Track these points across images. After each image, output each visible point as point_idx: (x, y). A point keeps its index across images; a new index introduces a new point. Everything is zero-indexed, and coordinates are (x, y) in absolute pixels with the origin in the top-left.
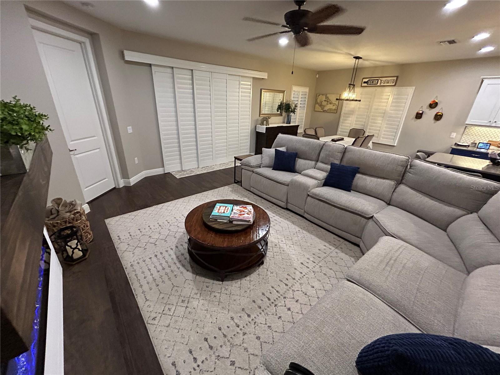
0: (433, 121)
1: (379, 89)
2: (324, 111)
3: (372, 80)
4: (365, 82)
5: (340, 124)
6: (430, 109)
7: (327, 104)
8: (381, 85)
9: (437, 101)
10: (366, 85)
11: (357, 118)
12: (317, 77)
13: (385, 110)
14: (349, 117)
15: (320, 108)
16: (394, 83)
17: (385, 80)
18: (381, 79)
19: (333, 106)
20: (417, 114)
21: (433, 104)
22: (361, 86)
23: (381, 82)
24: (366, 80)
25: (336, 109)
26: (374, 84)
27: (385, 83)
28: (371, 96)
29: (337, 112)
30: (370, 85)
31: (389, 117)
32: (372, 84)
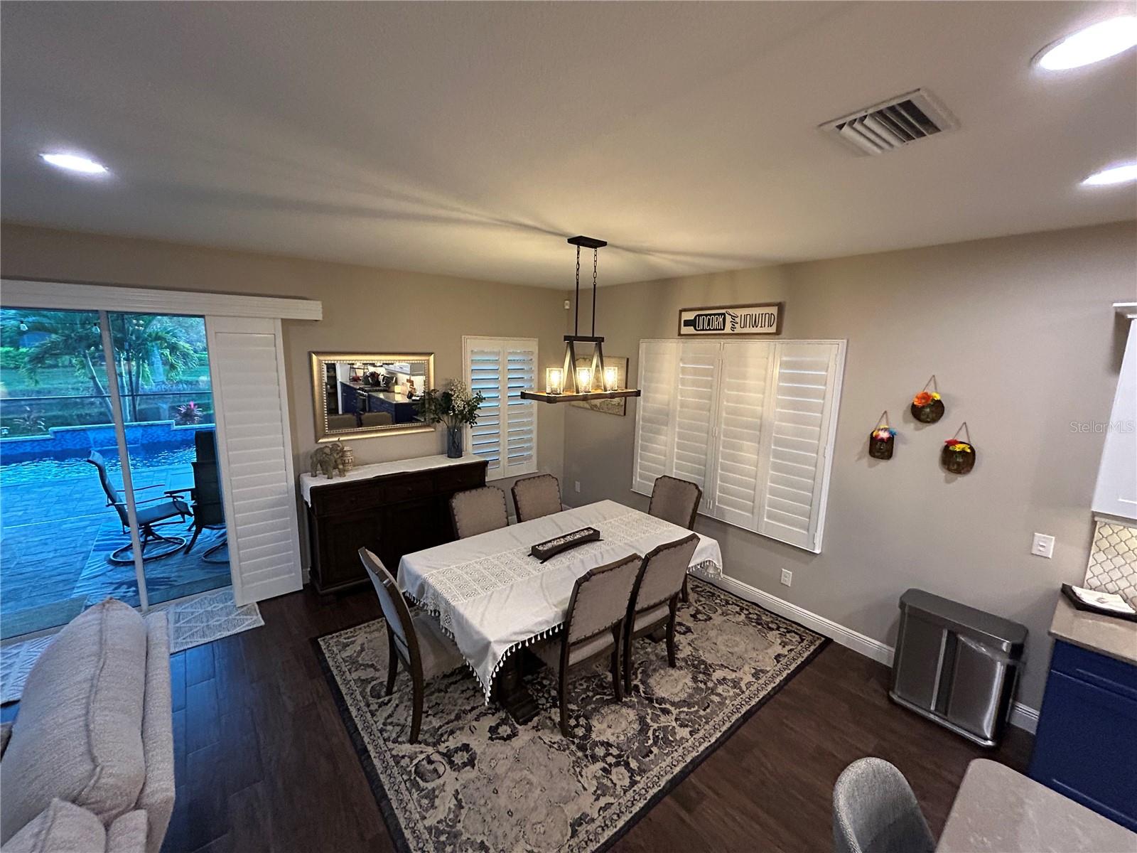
0: (941, 474)
1: (731, 345)
3: (706, 315)
4: (687, 323)
5: (639, 451)
6: (919, 424)
8: (736, 331)
9: (938, 397)
10: (690, 330)
11: (681, 436)
12: (567, 307)
13: (761, 419)
14: (658, 432)
16: (774, 326)
17: (746, 316)
18: (730, 311)
20: (874, 440)
21: (923, 407)
22: (680, 334)
23: (734, 323)
24: (689, 316)
25: (621, 404)
26: (714, 330)
27: (745, 326)
28: (712, 367)
29: (625, 414)
30: (703, 330)
31: (778, 442)
32: (710, 330)
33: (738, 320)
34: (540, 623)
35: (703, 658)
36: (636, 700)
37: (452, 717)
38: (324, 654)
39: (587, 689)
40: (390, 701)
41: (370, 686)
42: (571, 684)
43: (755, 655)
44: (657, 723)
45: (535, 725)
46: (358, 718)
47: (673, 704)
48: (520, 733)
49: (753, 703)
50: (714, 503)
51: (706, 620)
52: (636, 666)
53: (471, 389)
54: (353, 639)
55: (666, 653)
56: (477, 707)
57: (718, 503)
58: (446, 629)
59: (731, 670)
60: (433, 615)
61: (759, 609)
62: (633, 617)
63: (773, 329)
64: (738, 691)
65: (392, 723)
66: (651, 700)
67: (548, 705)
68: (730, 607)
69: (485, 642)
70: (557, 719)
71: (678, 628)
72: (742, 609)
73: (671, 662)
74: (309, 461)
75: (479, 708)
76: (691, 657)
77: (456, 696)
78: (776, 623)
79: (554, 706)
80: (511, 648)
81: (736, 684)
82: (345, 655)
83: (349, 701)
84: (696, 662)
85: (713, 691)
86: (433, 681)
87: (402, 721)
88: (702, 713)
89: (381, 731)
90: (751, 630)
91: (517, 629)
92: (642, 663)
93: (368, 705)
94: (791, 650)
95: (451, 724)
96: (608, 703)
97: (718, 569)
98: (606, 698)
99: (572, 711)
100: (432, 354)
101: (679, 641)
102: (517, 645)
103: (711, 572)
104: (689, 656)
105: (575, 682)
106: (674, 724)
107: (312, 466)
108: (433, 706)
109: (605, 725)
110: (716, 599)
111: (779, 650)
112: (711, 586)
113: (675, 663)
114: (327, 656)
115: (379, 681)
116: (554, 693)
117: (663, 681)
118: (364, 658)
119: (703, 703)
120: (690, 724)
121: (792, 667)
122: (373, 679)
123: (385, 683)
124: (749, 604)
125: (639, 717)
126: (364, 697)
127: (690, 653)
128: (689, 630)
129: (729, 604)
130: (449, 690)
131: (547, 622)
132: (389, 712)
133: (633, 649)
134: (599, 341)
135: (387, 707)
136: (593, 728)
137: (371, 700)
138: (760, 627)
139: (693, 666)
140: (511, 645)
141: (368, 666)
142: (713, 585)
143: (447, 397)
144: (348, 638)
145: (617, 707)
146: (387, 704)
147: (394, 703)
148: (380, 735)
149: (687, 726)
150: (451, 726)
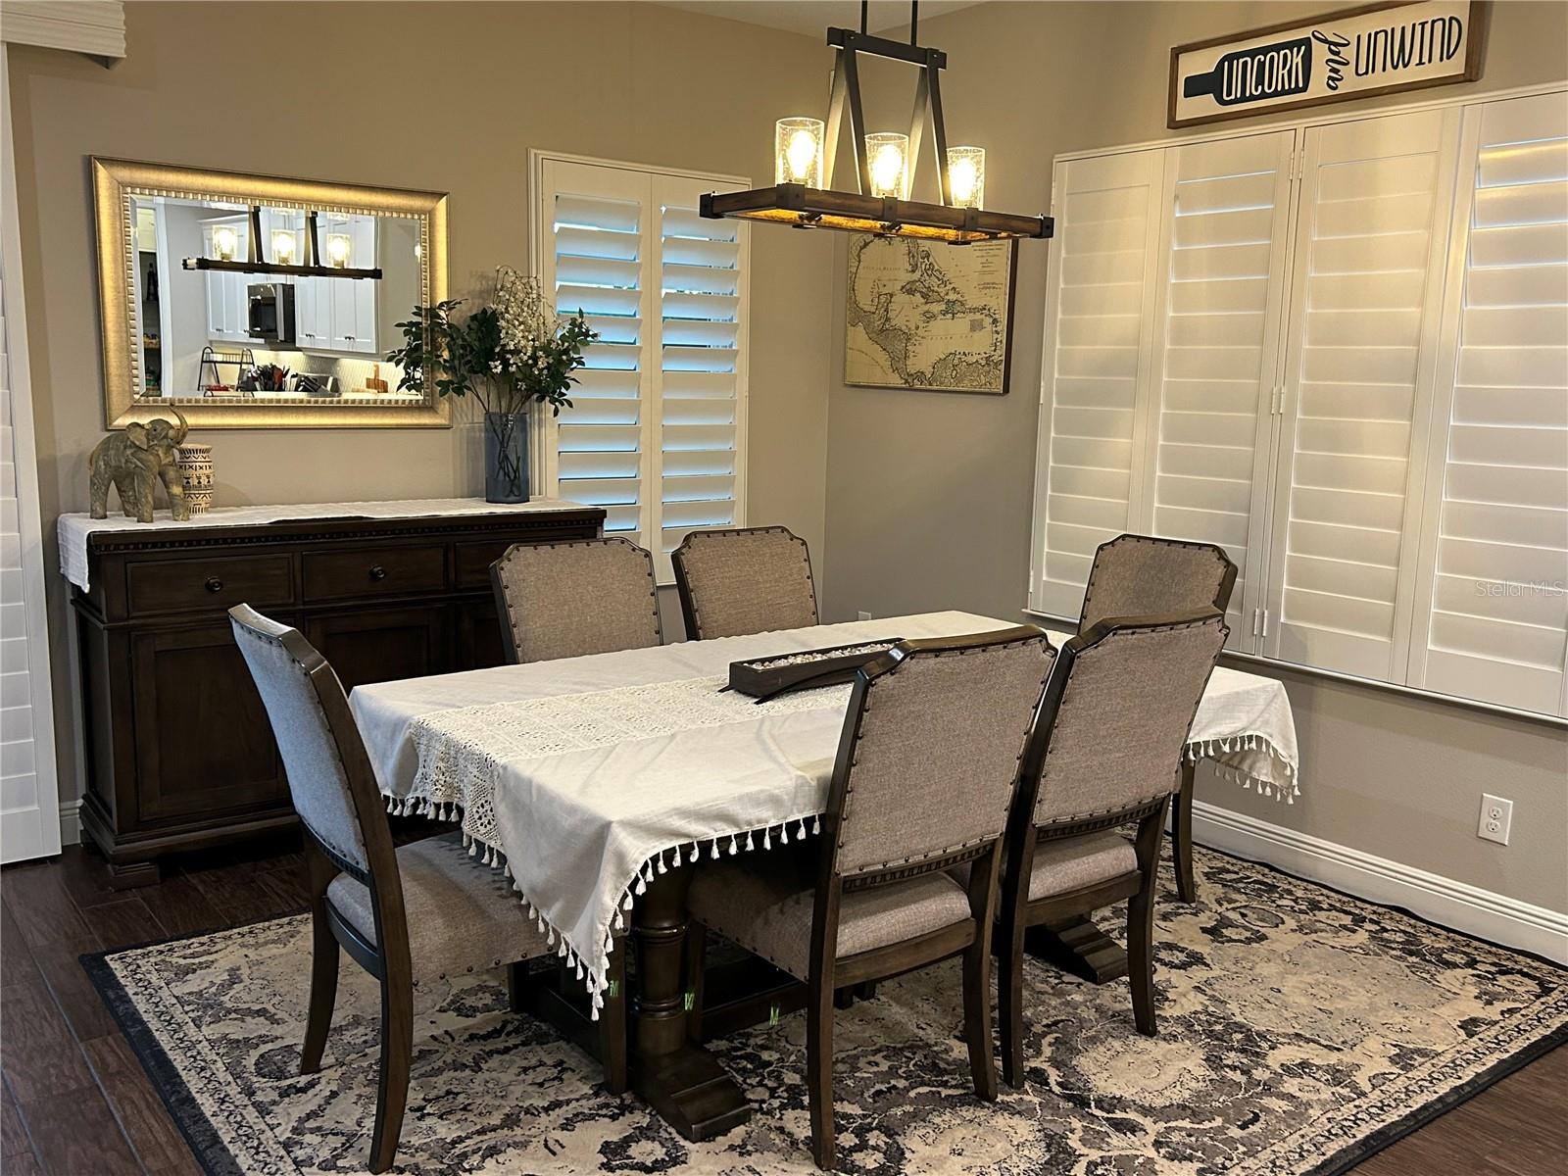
2: (914, 384)
3: (1252, 54)
4: (1196, 86)
7: (929, 317)
8: (1343, 88)
10: (1206, 105)
11: (1174, 430)
14: (1102, 427)
15: (882, 358)
16: (1461, 56)
17: (1373, 38)
18: (1328, 30)
19: (976, 326)
22: (1175, 125)
23: (1336, 64)
24: (1202, 63)
25: (996, 358)
26: (1276, 94)
27: (1371, 68)
28: (1272, 206)
29: (1006, 390)
30: (1243, 99)
31: (1471, 406)
32: (1264, 96)
33: (1348, 53)
34: (755, 800)
35: (1239, 1019)
36: (1036, 1100)
37: (496, 1119)
38: (122, 988)
39: (893, 1072)
40: (311, 1085)
41: (254, 1055)
42: (843, 1061)
43: (1399, 1019)
44: (1100, 1149)
45: (738, 1142)
46: (221, 1118)
47: (1146, 1111)
48: (692, 1160)
49: (1393, 1117)
50: (1275, 616)
51: (1249, 941)
52: (1038, 1029)
53: (556, 310)
54: (210, 958)
55: (1131, 1006)
56: (568, 1102)
57: (1288, 616)
58: (480, 845)
59: (1326, 1046)
60: (442, 818)
61: (1413, 921)
62: (1025, 857)
63: (1456, 66)
64: (1346, 1092)
65: (319, 1129)
66: (1081, 1102)
67: (776, 1103)
68: (1321, 915)
69: (591, 830)
70: (803, 1131)
71: (1163, 955)
72: (1359, 920)
73: (1145, 1023)
74: (87, 473)
75: (574, 1104)
76: (1203, 1017)
77: (505, 1078)
78: (1464, 953)
79: (794, 1103)
80: (669, 855)
81: (1338, 1076)
82: (180, 989)
83: (193, 1083)
84: (1218, 1028)
85: (1268, 1089)
86: (435, 1046)
87: (349, 1124)
88: (1234, 1132)
89: (287, 1146)
90: (1386, 963)
91: (687, 801)
92: (1056, 1023)
93: (250, 1092)
94: (1511, 1011)
95: (490, 1135)
96: (953, 1103)
97: (1284, 765)
98: (944, 1092)
99: (846, 1116)
100: (442, 195)
101: (1169, 980)
102: (686, 850)
103: (1263, 778)
104: (1195, 1013)
105: (857, 1057)
106: (1151, 1153)
107: (93, 484)
108: (437, 1098)
109: (943, 1149)
110: (1281, 897)
111: (1476, 1010)
112: (1266, 871)
113: (1156, 1027)
114: (130, 991)
115: (279, 1044)
116: (792, 1078)
117: (1121, 1064)
118: (240, 996)
119: (1240, 1113)
120: (1199, 1154)
121: (1515, 1048)
122: (263, 1039)
123: (300, 1048)
124: (1381, 910)
125: (1046, 1136)
126: (237, 1077)
127: (1199, 1008)
128: (1196, 959)
129: (1322, 909)
130: (484, 1066)
131: (775, 801)
132: (312, 1107)
133: (1025, 993)
134: (934, 61)
135: (304, 1097)
136: (908, 1155)
137: (258, 1082)
138: (1414, 959)
139: (1211, 1034)
140: (668, 845)
141: (250, 1012)
142: (1272, 869)
143: (486, 323)
144: (193, 956)
145: (981, 1113)
146: (303, 1090)
147: (324, 1088)
148: (283, 1152)
149: (1190, 1158)
150: (490, 1139)
